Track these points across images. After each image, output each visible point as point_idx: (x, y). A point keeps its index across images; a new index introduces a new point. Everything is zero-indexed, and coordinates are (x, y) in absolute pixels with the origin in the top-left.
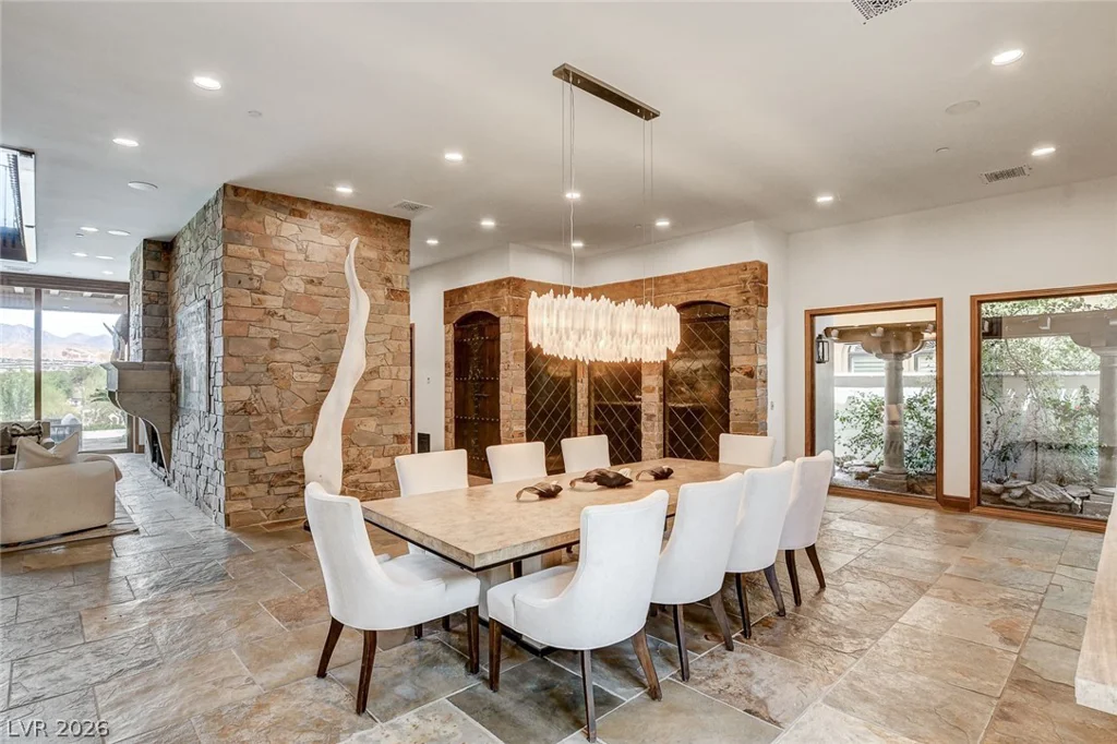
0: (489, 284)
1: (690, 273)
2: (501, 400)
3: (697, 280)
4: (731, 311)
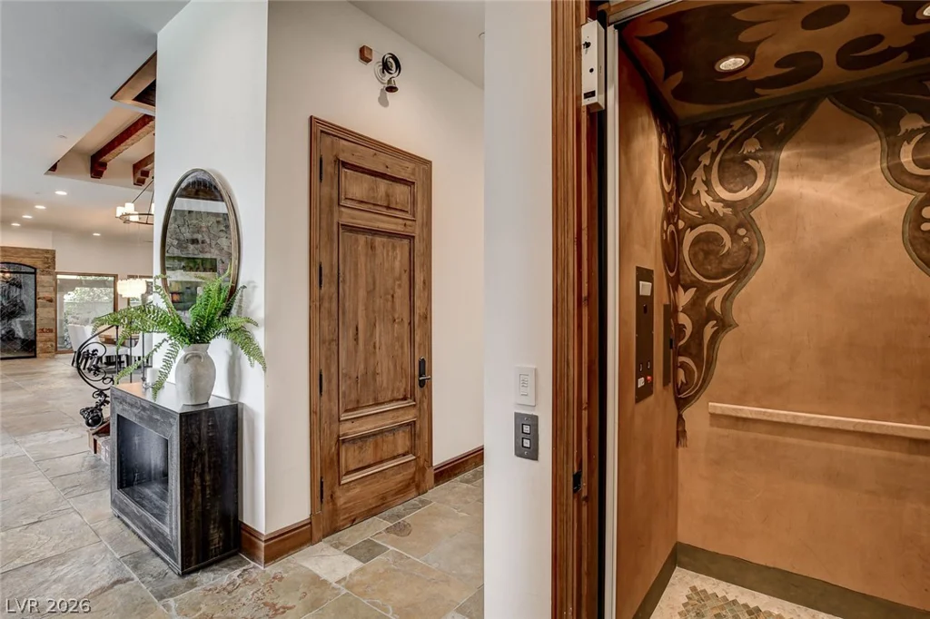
4: (38, 271)
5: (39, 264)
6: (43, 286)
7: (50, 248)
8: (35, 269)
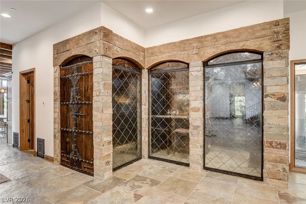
0: (84, 34)
1: (228, 31)
2: (94, 119)
3: (235, 35)
7: (281, 17)
8: (262, 53)
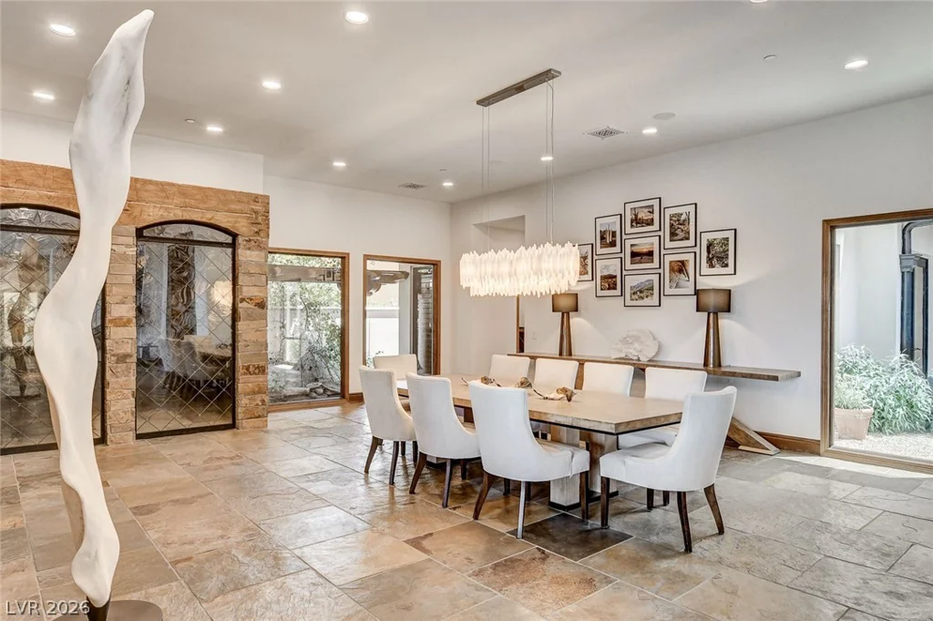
4: (240, 240)
5: (242, 227)
6: (249, 274)
7: (260, 191)
8: (234, 236)
